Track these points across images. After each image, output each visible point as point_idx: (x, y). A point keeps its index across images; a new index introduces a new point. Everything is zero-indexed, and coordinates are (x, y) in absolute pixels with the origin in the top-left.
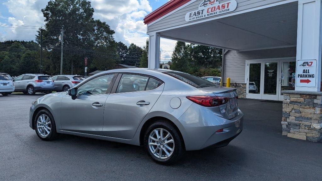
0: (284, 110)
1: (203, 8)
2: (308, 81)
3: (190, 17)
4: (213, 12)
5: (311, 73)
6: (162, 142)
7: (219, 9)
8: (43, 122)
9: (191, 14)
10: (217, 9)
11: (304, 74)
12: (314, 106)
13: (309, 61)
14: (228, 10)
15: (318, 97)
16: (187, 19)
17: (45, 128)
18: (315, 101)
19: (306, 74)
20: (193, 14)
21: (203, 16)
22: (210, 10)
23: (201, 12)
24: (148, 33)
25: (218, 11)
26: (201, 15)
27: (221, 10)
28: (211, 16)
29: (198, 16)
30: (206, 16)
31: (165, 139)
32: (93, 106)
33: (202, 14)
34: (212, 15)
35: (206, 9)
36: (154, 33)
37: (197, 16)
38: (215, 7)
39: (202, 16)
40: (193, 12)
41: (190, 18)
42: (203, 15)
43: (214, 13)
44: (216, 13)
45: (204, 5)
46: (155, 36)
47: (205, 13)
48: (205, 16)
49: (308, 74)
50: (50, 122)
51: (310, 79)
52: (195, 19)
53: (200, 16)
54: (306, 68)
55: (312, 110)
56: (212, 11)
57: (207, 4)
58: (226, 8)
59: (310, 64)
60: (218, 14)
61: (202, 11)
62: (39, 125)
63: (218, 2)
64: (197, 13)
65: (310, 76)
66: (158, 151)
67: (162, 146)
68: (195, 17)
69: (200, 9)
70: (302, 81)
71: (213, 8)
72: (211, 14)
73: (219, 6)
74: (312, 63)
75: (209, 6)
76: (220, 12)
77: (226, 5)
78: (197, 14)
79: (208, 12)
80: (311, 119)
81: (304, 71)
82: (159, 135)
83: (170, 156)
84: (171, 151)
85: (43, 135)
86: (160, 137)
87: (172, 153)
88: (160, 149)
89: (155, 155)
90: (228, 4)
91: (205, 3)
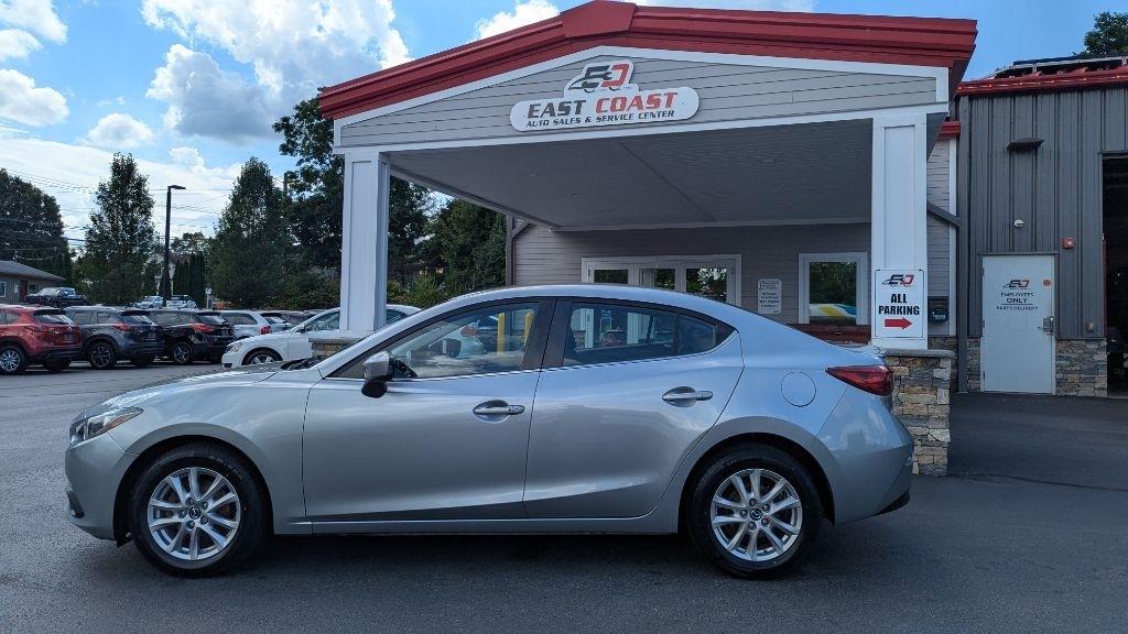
1: (580, 95)
2: (904, 324)
3: (530, 116)
4: (618, 114)
5: (910, 303)
6: (756, 511)
7: (640, 107)
8: (189, 499)
9: (536, 108)
10: (632, 105)
11: (894, 304)
12: (934, 384)
13: (905, 274)
14: (671, 113)
15: (943, 363)
16: (519, 116)
17: (202, 523)
18: (937, 373)
19: (900, 305)
20: (542, 109)
21: (583, 119)
22: (606, 106)
23: (573, 107)
25: (634, 110)
26: (572, 114)
27: (645, 111)
28: (610, 123)
29: (564, 118)
30: (594, 122)
31: (769, 501)
32: (477, 417)
33: (578, 112)
34: (614, 122)
35: (591, 98)
37: (559, 118)
38: (624, 100)
39: (578, 121)
40: (544, 103)
41: (532, 120)
42: (582, 117)
43: (623, 117)
44: (627, 117)
45: (585, 86)
47: (589, 110)
48: (588, 120)
49: (903, 305)
50: (231, 496)
51: (908, 317)
52: (551, 126)
53: (569, 117)
54: (899, 289)
55: (928, 397)
56: (613, 108)
57: (595, 85)
58: (662, 108)
59: (907, 280)
60: (635, 119)
61: (579, 103)
63: (636, 86)
64: (556, 107)
65: (910, 310)
66: (745, 542)
67: (758, 523)
68: (552, 119)
69: (571, 96)
70: (889, 323)
71: (619, 103)
72: (610, 118)
73: (638, 99)
74: (912, 277)
75: (602, 92)
76: (643, 116)
77: (664, 100)
78: (557, 112)
79: (599, 109)
80: (927, 418)
81: (894, 298)
82: (749, 489)
83: (786, 548)
84: (791, 533)
85: (187, 553)
86: (752, 495)
87: (794, 537)
88: (754, 534)
89: (734, 552)
90: (670, 96)
91: (589, 81)
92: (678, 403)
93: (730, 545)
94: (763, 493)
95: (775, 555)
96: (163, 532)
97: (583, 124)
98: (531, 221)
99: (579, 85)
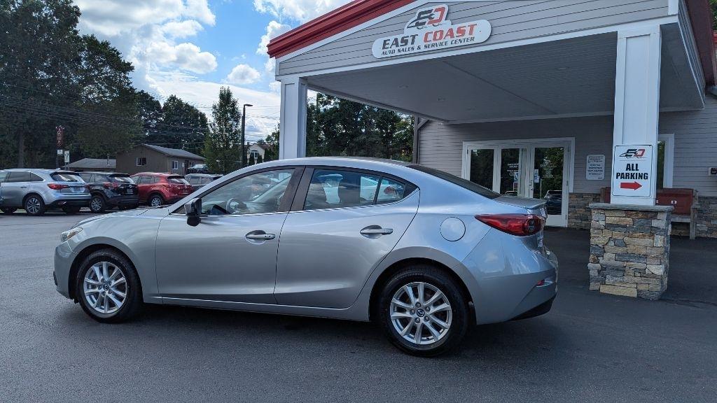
0: (593, 241)
1: (414, 31)
2: (636, 186)
3: (384, 48)
4: (438, 42)
5: (641, 171)
6: (421, 311)
7: (452, 36)
8: (103, 280)
9: (387, 42)
10: (447, 35)
11: (628, 172)
12: (653, 232)
13: (638, 148)
14: (472, 39)
15: (659, 216)
16: (377, 50)
17: (109, 293)
18: (655, 223)
19: (633, 172)
20: (391, 42)
21: (416, 48)
22: (431, 37)
23: (410, 40)
24: (279, 78)
25: (449, 39)
26: (409, 45)
27: (455, 39)
28: (433, 48)
29: (404, 47)
30: (423, 49)
31: (430, 305)
32: (248, 240)
33: (412, 43)
34: (435, 48)
35: (421, 33)
36: (295, 79)
37: (401, 48)
38: (442, 32)
39: (413, 49)
40: (392, 38)
41: (385, 50)
42: (415, 46)
43: (441, 44)
44: (444, 44)
45: (418, 24)
46: (297, 86)
47: (420, 41)
48: (419, 48)
49: (635, 172)
50: (123, 279)
51: (639, 181)
52: (397, 53)
53: (407, 47)
54: (633, 160)
55: (647, 241)
56: (435, 39)
57: (424, 23)
58: (467, 35)
59: (639, 153)
60: (449, 45)
61: (414, 37)
62: (88, 288)
63: (449, 22)
64: (400, 41)
65: (641, 176)
66: (413, 330)
67: (422, 319)
68: (397, 49)
69: (408, 32)
70: (624, 186)
71: (438, 34)
72: (433, 45)
73: (451, 30)
74: (644, 150)
75: (429, 28)
76: (453, 42)
77: (468, 29)
78: (400, 44)
79: (426, 40)
80: (646, 256)
81: (629, 167)
82: (416, 296)
83: (440, 337)
84: (445, 328)
85: (103, 309)
86: (418, 300)
87: (446, 331)
88: (419, 326)
89: (406, 337)
90: (472, 27)
91: (420, 21)
92: (371, 235)
93: (402, 331)
94: (426, 298)
95: (433, 341)
96: (93, 297)
97: (416, 51)
98: (428, 119)
99: (414, 24)
